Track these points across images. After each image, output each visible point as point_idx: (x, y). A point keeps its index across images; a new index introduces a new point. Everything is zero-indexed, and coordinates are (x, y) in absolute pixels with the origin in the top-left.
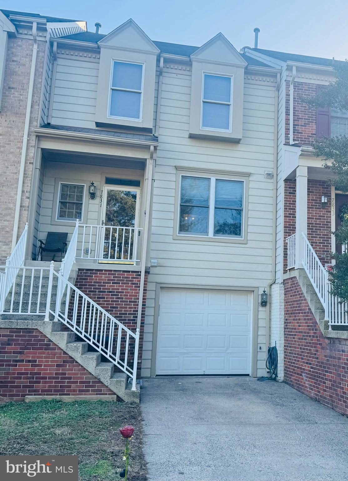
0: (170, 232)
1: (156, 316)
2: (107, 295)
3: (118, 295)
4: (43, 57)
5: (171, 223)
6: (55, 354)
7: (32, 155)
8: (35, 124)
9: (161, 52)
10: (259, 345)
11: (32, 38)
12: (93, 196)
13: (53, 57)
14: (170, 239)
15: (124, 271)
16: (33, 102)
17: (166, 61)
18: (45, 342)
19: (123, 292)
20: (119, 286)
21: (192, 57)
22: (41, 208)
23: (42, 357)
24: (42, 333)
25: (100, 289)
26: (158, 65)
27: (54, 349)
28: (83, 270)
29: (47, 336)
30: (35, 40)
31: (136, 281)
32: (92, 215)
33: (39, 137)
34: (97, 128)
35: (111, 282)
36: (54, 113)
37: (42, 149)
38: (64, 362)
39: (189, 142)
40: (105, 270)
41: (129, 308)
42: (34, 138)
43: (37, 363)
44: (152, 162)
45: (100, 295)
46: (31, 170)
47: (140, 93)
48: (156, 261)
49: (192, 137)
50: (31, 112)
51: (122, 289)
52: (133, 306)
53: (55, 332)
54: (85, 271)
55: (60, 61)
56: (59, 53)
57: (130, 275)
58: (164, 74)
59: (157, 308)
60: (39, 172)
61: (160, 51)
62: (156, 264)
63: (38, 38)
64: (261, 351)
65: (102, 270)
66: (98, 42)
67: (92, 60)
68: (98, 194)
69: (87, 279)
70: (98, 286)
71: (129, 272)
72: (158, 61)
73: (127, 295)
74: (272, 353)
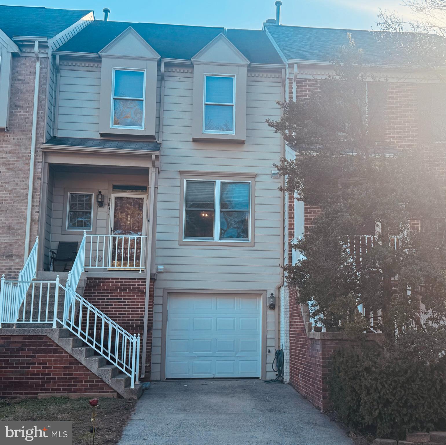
0: (176, 237)
1: (164, 321)
2: (114, 302)
3: (125, 302)
4: (46, 73)
5: (176, 229)
6: (62, 358)
7: (40, 170)
8: (41, 140)
9: (161, 57)
10: (268, 348)
11: (34, 55)
12: (101, 204)
13: (56, 70)
14: (176, 245)
15: (130, 279)
16: (38, 118)
17: (167, 65)
18: (54, 347)
19: (130, 299)
20: (126, 293)
21: (193, 60)
22: (52, 219)
23: (51, 360)
24: (50, 339)
25: (108, 296)
26: (159, 70)
27: (62, 353)
28: (92, 278)
29: (55, 341)
30: (38, 58)
31: (142, 288)
32: (100, 223)
33: (46, 153)
34: (102, 138)
35: (119, 289)
36: (60, 126)
37: (49, 164)
38: (71, 364)
39: (192, 145)
40: (112, 278)
41: (136, 314)
42: (40, 154)
43: (47, 365)
44: (154, 170)
45: (108, 302)
46: (40, 185)
47: (142, 100)
48: (163, 267)
49: (195, 140)
50: (37, 129)
51: (128, 296)
52: (139, 312)
53: (62, 338)
54: (93, 280)
55: (63, 73)
56: (61, 65)
57: (137, 282)
58: (166, 78)
59: (165, 313)
60: (48, 186)
61: (160, 57)
62: (162, 270)
63: (41, 55)
64: (270, 354)
65: (109, 279)
66: (99, 53)
67: (94, 69)
68: (106, 202)
69: (95, 288)
70: (106, 293)
71: (135, 279)
72: (159, 65)
73: (134, 302)
74: (279, 354)
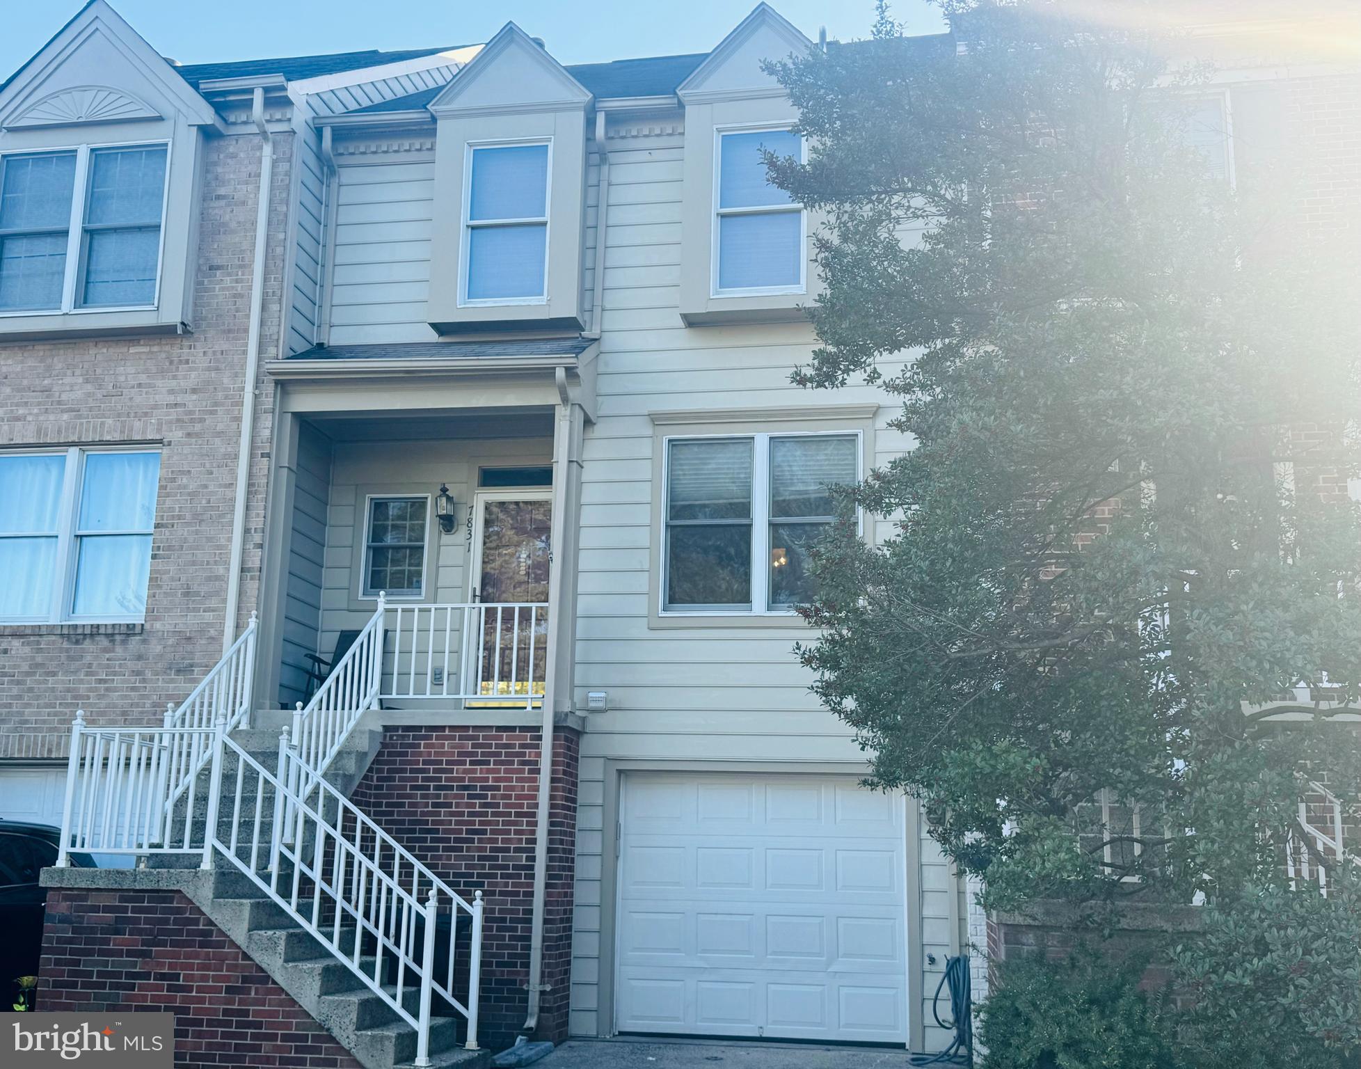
0: (640, 606)
1: (611, 855)
2: (456, 796)
3: (486, 797)
4: (288, 174)
5: (642, 583)
7: (267, 433)
8: (272, 351)
9: (595, 97)
10: (927, 951)
11: (254, 129)
12: (448, 523)
13: (327, 168)
14: (639, 629)
15: (499, 728)
16: (265, 294)
17: (613, 119)
19: (498, 788)
20: (488, 771)
21: (684, 92)
22: (324, 570)
23: (191, 967)
24: (190, 902)
25: (440, 779)
26: (589, 137)
28: (396, 728)
29: (204, 909)
30: (264, 134)
31: (531, 755)
32: (446, 577)
33: (284, 385)
34: (441, 340)
35: (468, 759)
36: (338, 316)
37: (296, 415)
38: (245, 979)
39: (686, 338)
40: (452, 728)
41: (517, 832)
42: (269, 388)
43: (181, 982)
44: (568, 412)
45: (438, 796)
46: (266, 472)
47: (544, 224)
48: (603, 695)
49: (693, 322)
50: (262, 323)
51: (495, 779)
52: (524, 827)
53: (222, 900)
54: (400, 733)
55: (347, 175)
56: (341, 154)
57: (518, 738)
58: (613, 158)
59: (613, 833)
60: (293, 476)
61: (591, 95)
62: (601, 705)
63: (271, 128)
64: (933, 968)
65: (443, 728)
66: (428, 107)
67: (414, 156)
68: (462, 516)
69: (406, 754)
70: (435, 771)
71: (512, 729)
72: (590, 123)
73: (509, 797)
74: (957, 972)
